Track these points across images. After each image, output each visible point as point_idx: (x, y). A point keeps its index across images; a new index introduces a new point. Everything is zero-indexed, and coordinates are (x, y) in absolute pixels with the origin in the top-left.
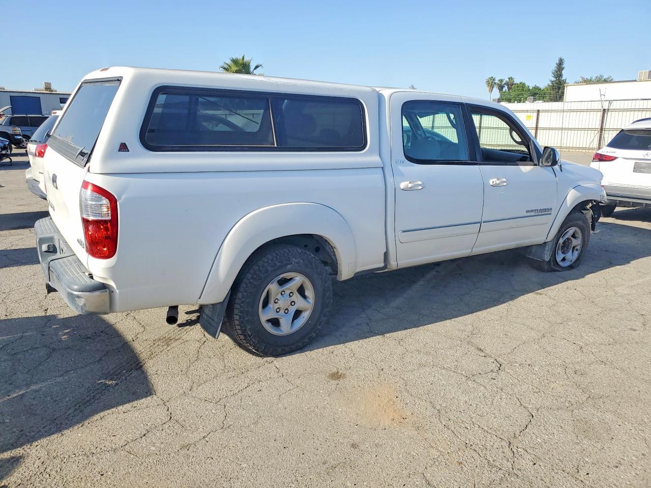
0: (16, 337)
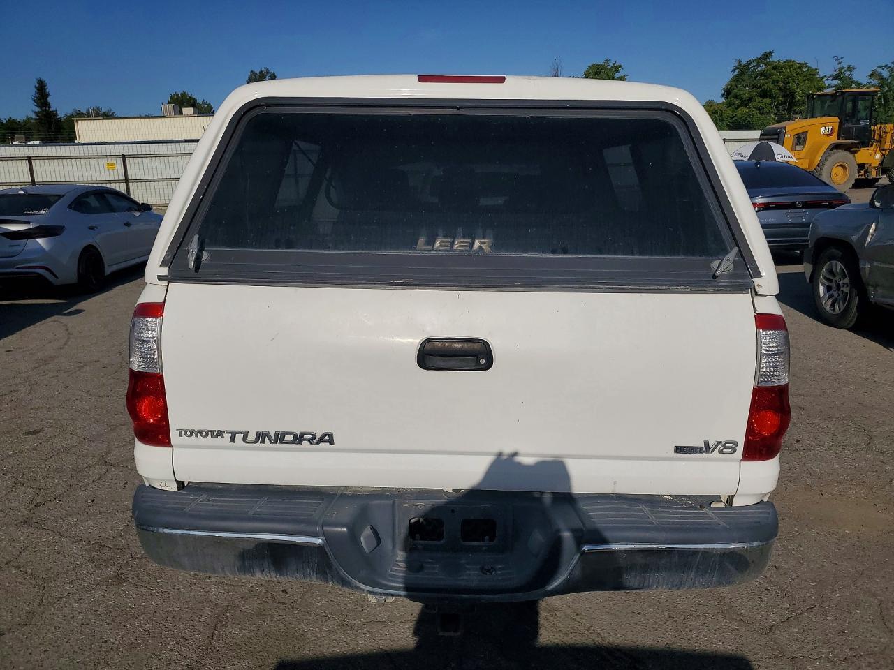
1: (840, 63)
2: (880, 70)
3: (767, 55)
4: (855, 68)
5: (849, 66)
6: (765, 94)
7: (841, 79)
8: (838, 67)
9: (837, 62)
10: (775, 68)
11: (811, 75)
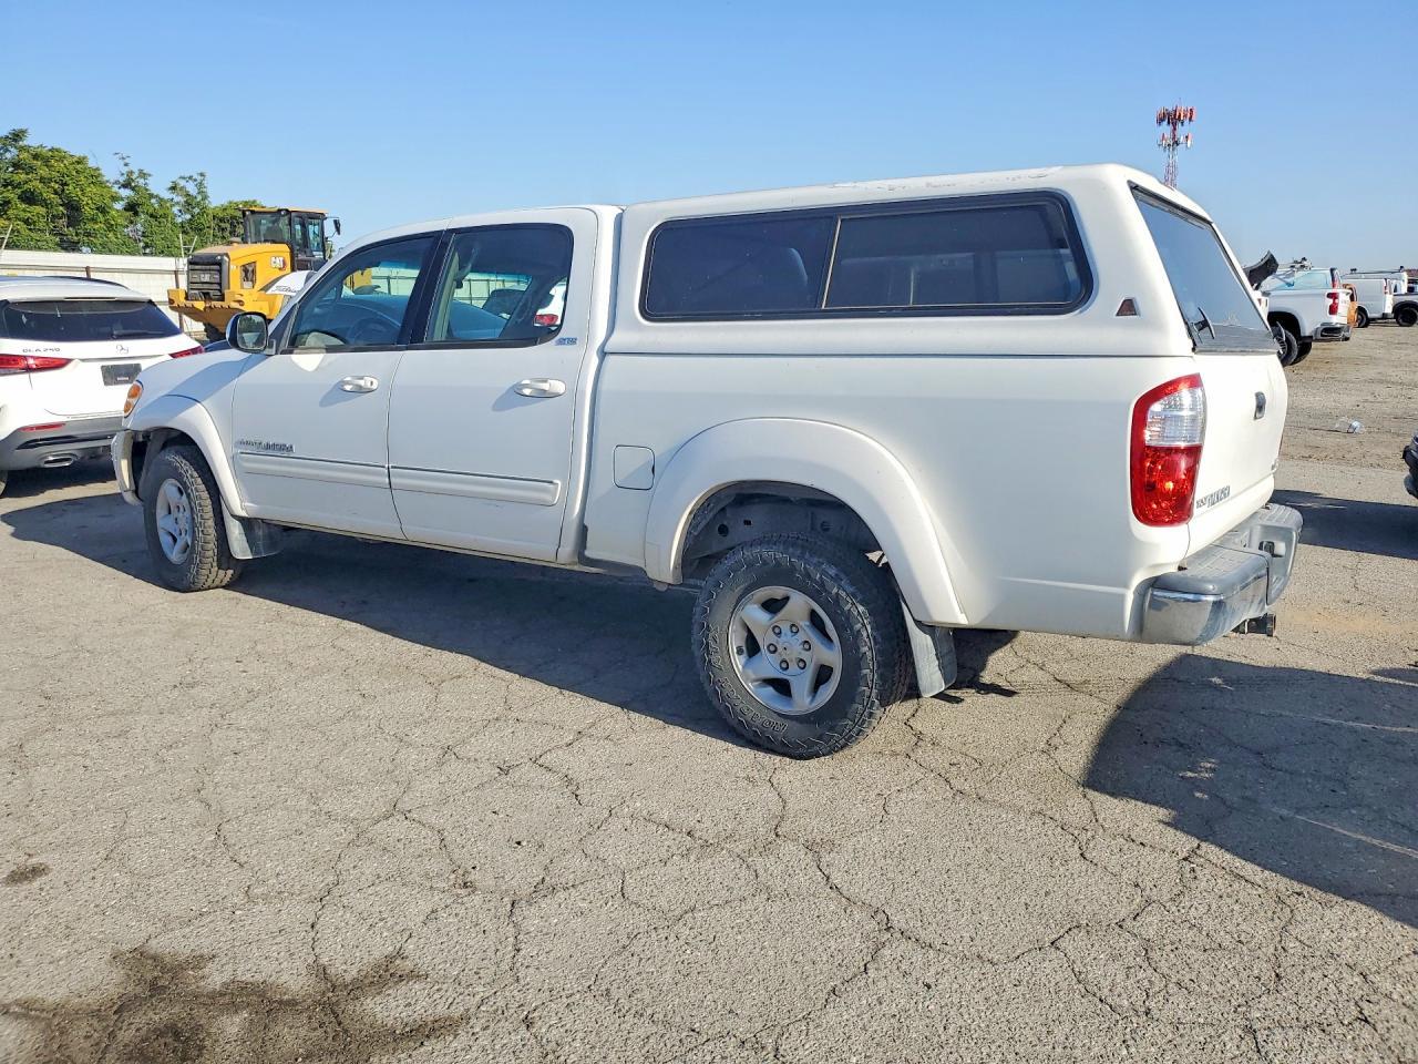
0: (1312, 815)
1: (126, 165)
2: (182, 183)
3: (17, 136)
4: (150, 175)
5: (141, 171)
6: (29, 198)
7: (133, 189)
8: (125, 170)
9: (122, 162)
10: (36, 157)
11: (95, 177)
